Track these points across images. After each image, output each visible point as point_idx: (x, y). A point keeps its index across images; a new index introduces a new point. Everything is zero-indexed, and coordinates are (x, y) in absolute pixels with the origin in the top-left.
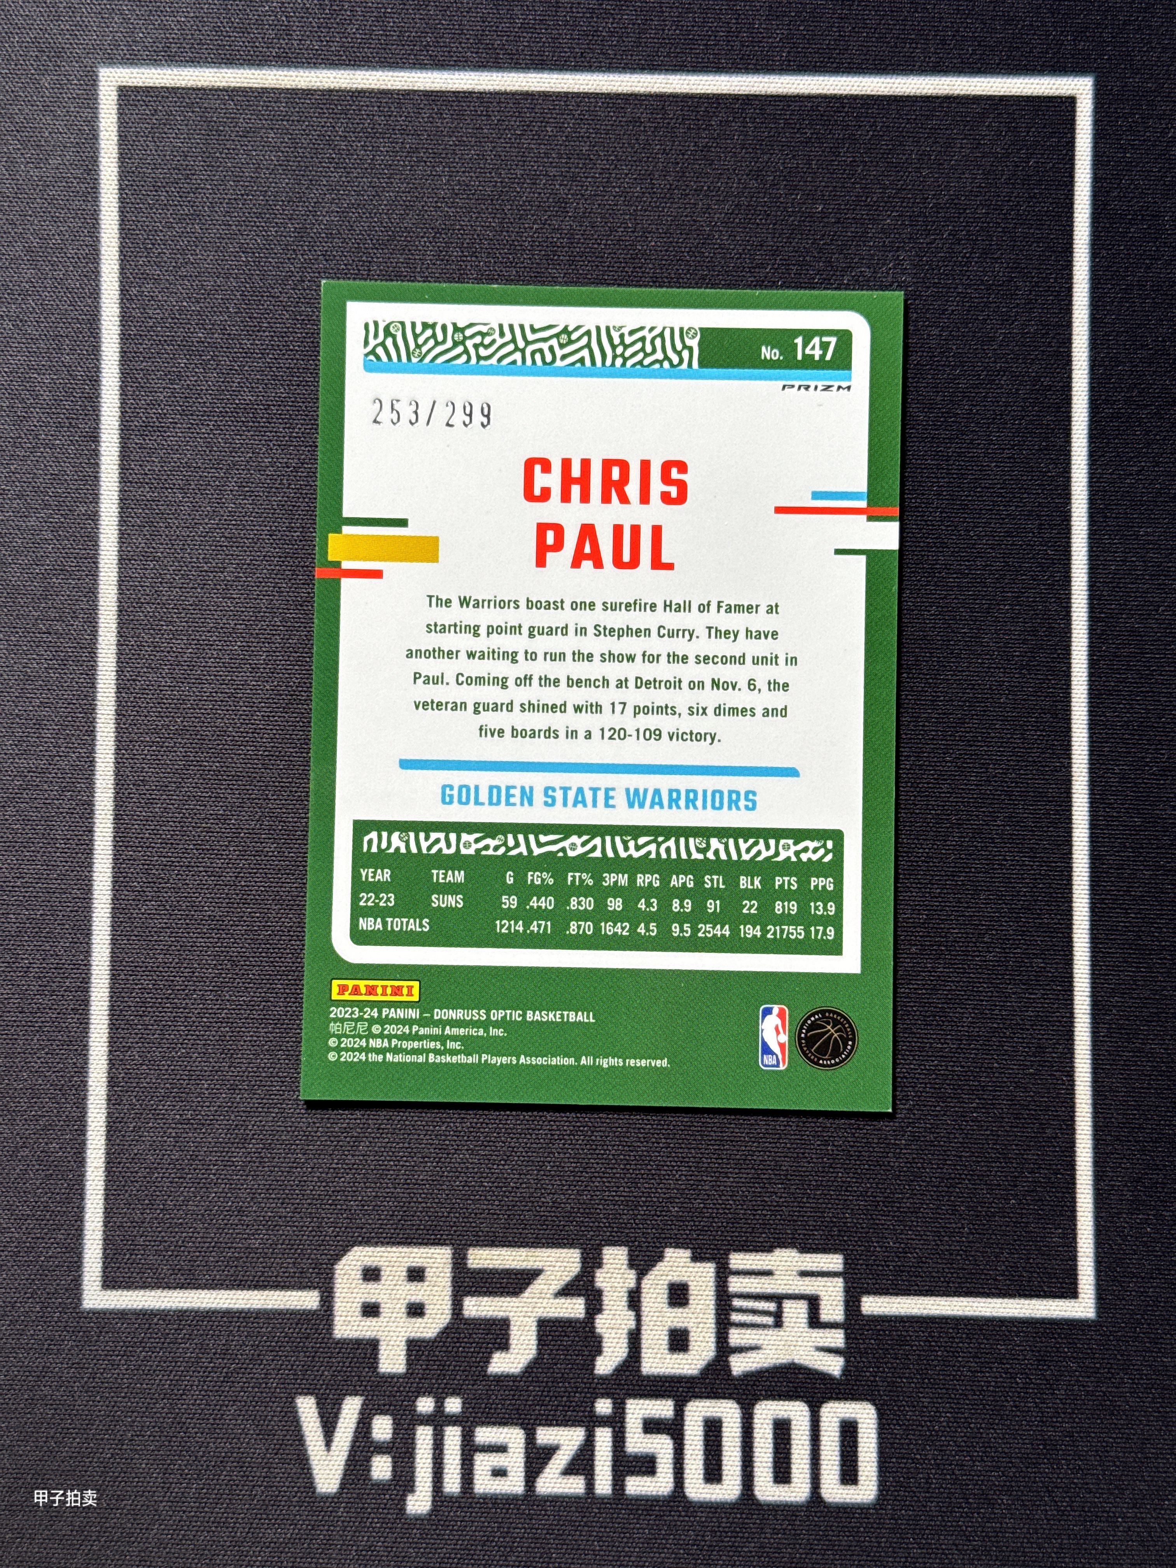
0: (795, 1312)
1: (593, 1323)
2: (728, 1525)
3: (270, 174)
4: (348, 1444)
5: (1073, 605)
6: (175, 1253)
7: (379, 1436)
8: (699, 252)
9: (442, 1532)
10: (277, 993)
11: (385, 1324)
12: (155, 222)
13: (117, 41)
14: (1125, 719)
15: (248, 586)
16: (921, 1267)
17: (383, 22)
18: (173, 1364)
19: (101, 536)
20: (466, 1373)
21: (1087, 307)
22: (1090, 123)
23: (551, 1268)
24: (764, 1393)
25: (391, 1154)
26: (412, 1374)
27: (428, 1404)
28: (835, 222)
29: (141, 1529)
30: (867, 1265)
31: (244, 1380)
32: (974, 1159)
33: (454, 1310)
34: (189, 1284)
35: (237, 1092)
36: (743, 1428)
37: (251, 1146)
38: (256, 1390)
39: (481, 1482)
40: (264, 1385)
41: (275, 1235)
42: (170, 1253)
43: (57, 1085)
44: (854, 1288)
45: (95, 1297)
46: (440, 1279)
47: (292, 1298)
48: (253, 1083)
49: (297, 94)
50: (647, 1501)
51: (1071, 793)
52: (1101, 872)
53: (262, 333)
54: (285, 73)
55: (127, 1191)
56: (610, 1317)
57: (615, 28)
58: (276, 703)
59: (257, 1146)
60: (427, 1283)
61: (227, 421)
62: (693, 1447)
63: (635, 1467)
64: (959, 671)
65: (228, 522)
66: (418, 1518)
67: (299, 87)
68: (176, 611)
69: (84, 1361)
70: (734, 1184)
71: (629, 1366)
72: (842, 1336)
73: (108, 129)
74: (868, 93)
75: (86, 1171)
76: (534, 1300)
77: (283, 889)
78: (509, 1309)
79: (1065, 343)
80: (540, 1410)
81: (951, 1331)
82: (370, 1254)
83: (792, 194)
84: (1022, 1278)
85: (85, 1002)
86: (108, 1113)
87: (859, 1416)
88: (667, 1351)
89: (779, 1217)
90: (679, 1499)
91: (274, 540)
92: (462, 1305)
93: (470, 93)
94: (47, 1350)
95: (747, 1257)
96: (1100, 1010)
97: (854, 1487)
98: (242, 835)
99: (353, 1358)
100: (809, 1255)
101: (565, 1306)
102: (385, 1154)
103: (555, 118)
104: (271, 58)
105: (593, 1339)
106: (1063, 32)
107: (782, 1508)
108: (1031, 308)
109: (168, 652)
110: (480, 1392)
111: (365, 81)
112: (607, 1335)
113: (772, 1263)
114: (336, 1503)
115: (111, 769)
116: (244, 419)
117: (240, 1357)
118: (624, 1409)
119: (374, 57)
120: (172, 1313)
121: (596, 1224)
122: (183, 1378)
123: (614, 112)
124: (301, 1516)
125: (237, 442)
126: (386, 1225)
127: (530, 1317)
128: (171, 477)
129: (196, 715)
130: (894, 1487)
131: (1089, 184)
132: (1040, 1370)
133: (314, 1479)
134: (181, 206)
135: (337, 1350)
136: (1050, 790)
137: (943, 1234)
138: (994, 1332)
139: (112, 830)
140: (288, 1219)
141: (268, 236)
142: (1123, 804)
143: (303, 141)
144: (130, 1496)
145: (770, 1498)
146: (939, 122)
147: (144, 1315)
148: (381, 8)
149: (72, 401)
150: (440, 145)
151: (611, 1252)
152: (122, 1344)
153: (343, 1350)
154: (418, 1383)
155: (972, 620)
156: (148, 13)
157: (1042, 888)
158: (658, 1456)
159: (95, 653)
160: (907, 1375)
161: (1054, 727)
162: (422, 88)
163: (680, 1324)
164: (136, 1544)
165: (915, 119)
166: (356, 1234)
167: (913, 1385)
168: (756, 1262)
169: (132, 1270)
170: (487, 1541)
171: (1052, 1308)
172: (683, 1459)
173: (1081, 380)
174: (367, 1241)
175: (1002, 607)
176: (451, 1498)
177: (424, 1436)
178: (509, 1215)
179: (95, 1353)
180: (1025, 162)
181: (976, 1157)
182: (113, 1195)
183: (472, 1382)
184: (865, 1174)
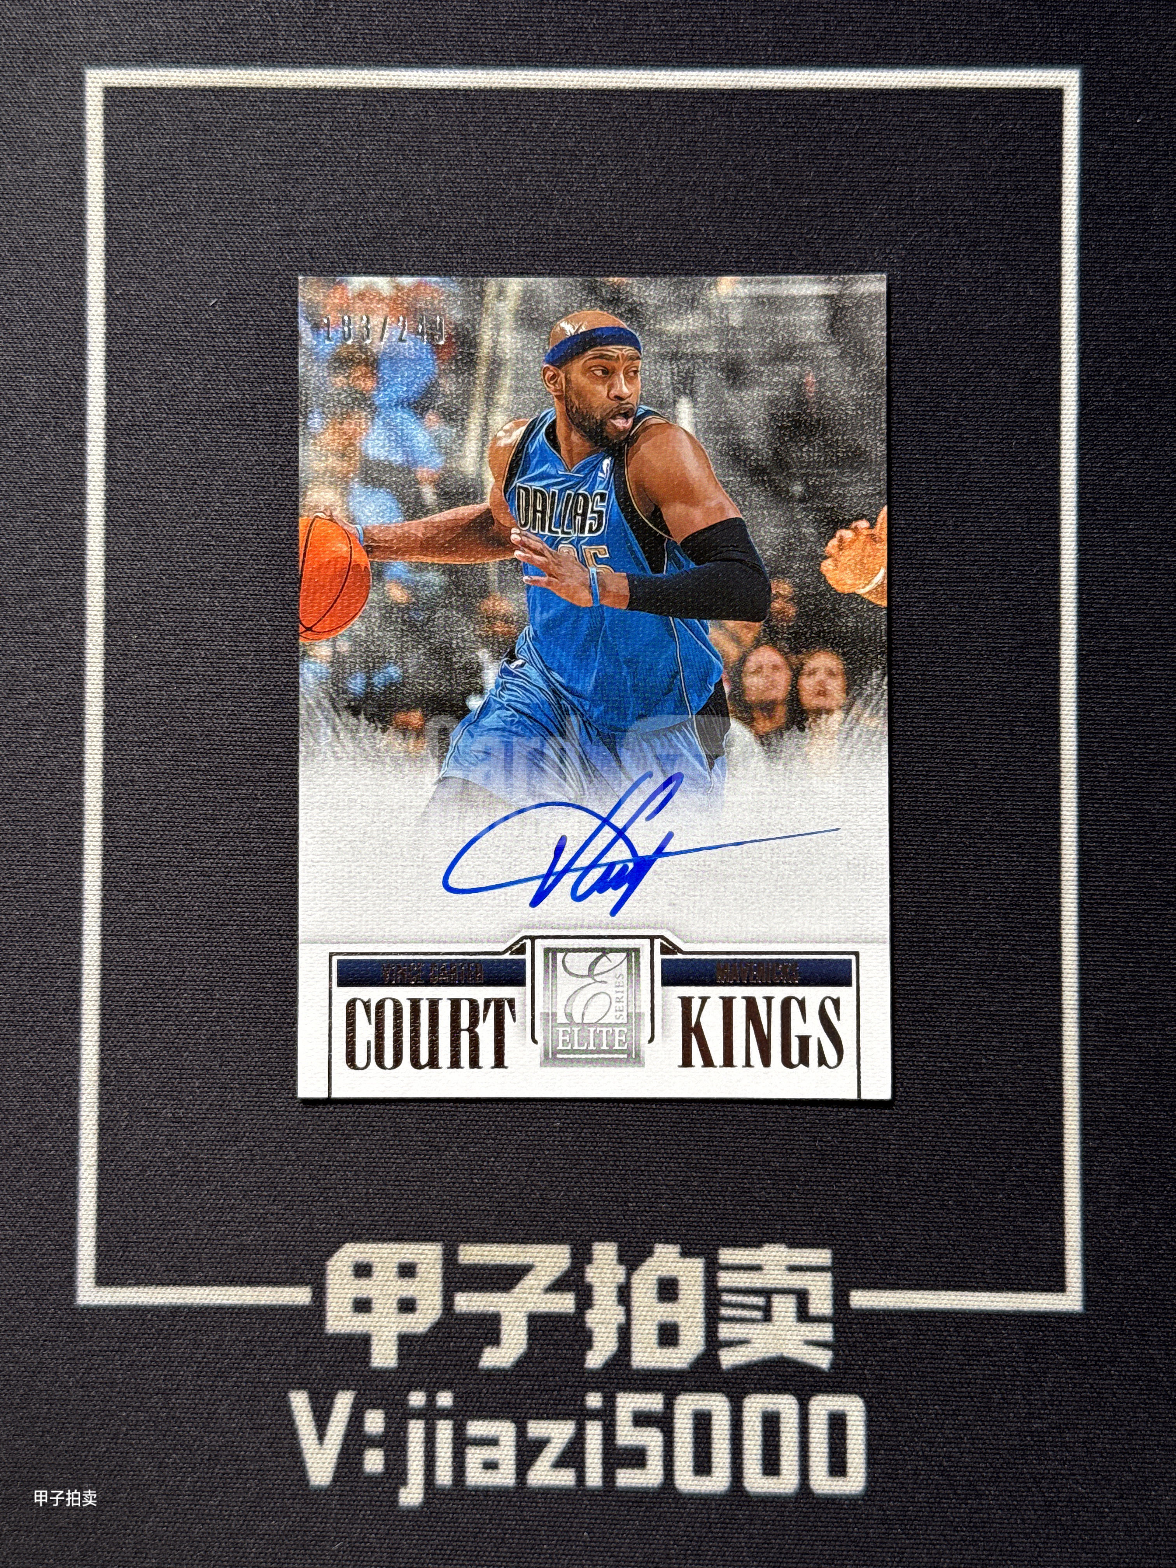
0: (784, 1307)
1: (583, 1318)
2: (718, 1516)
3: (256, 173)
4: (340, 1437)
5: (1062, 600)
6: (168, 1250)
7: (372, 1429)
8: (685, 247)
9: (435, 1524)
10: (267, 992)
11: (376, 1319)
12: (142, 221)
13: (103, 42)
14: (1114, 714)
15: (235, 585)
16: (910, 1262)
17: (369, 21)
18: (168, 1359)
19: (89, 536)
20: (457, 1367)
21: (1075, 299)
22: (1077, 114)
23: (542, 1264)
24: (752, 1386)
25: (381, 1151)
26: (404, 1368)
27: (419, 1398)
28: (822, 216)
29: (137, 1522)
30: (855, 1260)
31: (237, 1374)
32: (962, 1154)
33: (445, 1305)
34: (182, 1280)
35: (228, 1090)
36: (732, 1420)
37: (242, 1144)
38: (250, 1384)
39: (472, 1474)
40: (257, 1380)
41: (267, 1232)
42: (163, 1250)
43: (49, 1084)
44: (843, 1282)
45: (89, 1293)
46: (431, 1275)
47: (284, 1294)
48: (244, 1081)
49: (282, 94)
50: (638, 1493)
51: (1060, 789)
52: (1090, 868)
53: (247, 331)
54: (271, 73)
55: (119, 1189)
56: (600, 1311)
57: (599, 24)
58: (264, 703)
59: (249, 1144)
60: (418, 1279)
61: (213, 420)
62: (683, 1440)
63: (625, 1459)
64: (949, 667)
65: (215, 521)
66: (410, 1510)
67: (285, 86)
68: (163, 611)
69: (79, 1356)
70: (723, 1180)
71: (619, 1360)
72: (831, 1329)
73: (94, 129)
74: (854, 86)
75: (79, 1170)
76: (525, 1295)
77: (273, 888)
78: (500, 1304)
79: (1054, 336)
80: (530, 1404)
81: (939, 1324)
82: (361, 1250)
83: (779, 188)
84: (1009, 1272)
85: (76, 1003)
86: (100, 1112)
87: (848, 1408)
88: (656, 1346)
89: (768, 1212)
90: (669, 1491)
91: (261, 539)
92: (453, 1301)
93: (455, 90)
94: (42, 1345)
95: (736, 1252)
96: (1089, 1005)
97: (842, 1478)
98: (231, 834)
99: (345, 1353)
100: (798, 1250)
101: (555, 1301)
102: (376, 1151)
103: (541, 115)
104: (257, 58)
105: (584, 1334)
106: (1049, 24)
107: (771, 1499)
108: (1019, 301)
109: (156, 652)
110: (471, 1386)
111: (350, 80)
112: (597, 1330)
113: (761, 1258)
114: (329, 1496)
115: (100, 770)
116: (230, 418)
117: (233, 1352)
118: (614, 1402)
119: (359, 56)
120: (165, 1309)
121: (586, 1220)
122: (177, 1373)
123: (599, 108)
124: (294, 1508)
125: (224, 440)
126: (377, 1221)
127: (520, 1312)
128: (158, 476)
129: (184, 715)
130: (883, 1478)
131: (1076, 176)
132: (1028, 1363)
133: (307, 1472)
134: (167, 205)
135: (329, 1345)
136: (1039, 786)
137: (931, 1228)
138: (982, 1326)
139: (101, 830)
140: (280, 1216)
141: (255, 234)
142: (1112, 800)
143: (289, 140)
144: (126, 1489)
145: (759, 1490)
146: (925, 115)
147: (138, 1311)
148: (366, 7)
149: (58, 401)
150: (425, 142)
151: (600, 1247)
152: (116, 1339)
153: (335, 1345)
154: (410, 1378)
155: (960, 616)
156: (134, 15)
157: (1030, 884)
158: (649, 1448)
159: (83, 653)
160: (895, 1368)
161: (1043, 722)
162: (407, 87)
163: (670, 1319)
164: (131, 1536)
165: (901, 113)
166: (348, 1231)
167: (901, 1378)
168: (745, 1257)
169: (125, 1267)
170: (479, 1532)
171: (1040, 1301)
172: (673, 1451)
173: (1071, 373)
174: (357, 1238)
175: (991, 602)
176: (443, 1490)
177: (416, 1430)
178: (499, 1212)
179: (90, 1348)
180: (1013, 154)
181: (965, 1152)
182: (106, 1192)
183: (463, 1377)
184: (854, 1170)
